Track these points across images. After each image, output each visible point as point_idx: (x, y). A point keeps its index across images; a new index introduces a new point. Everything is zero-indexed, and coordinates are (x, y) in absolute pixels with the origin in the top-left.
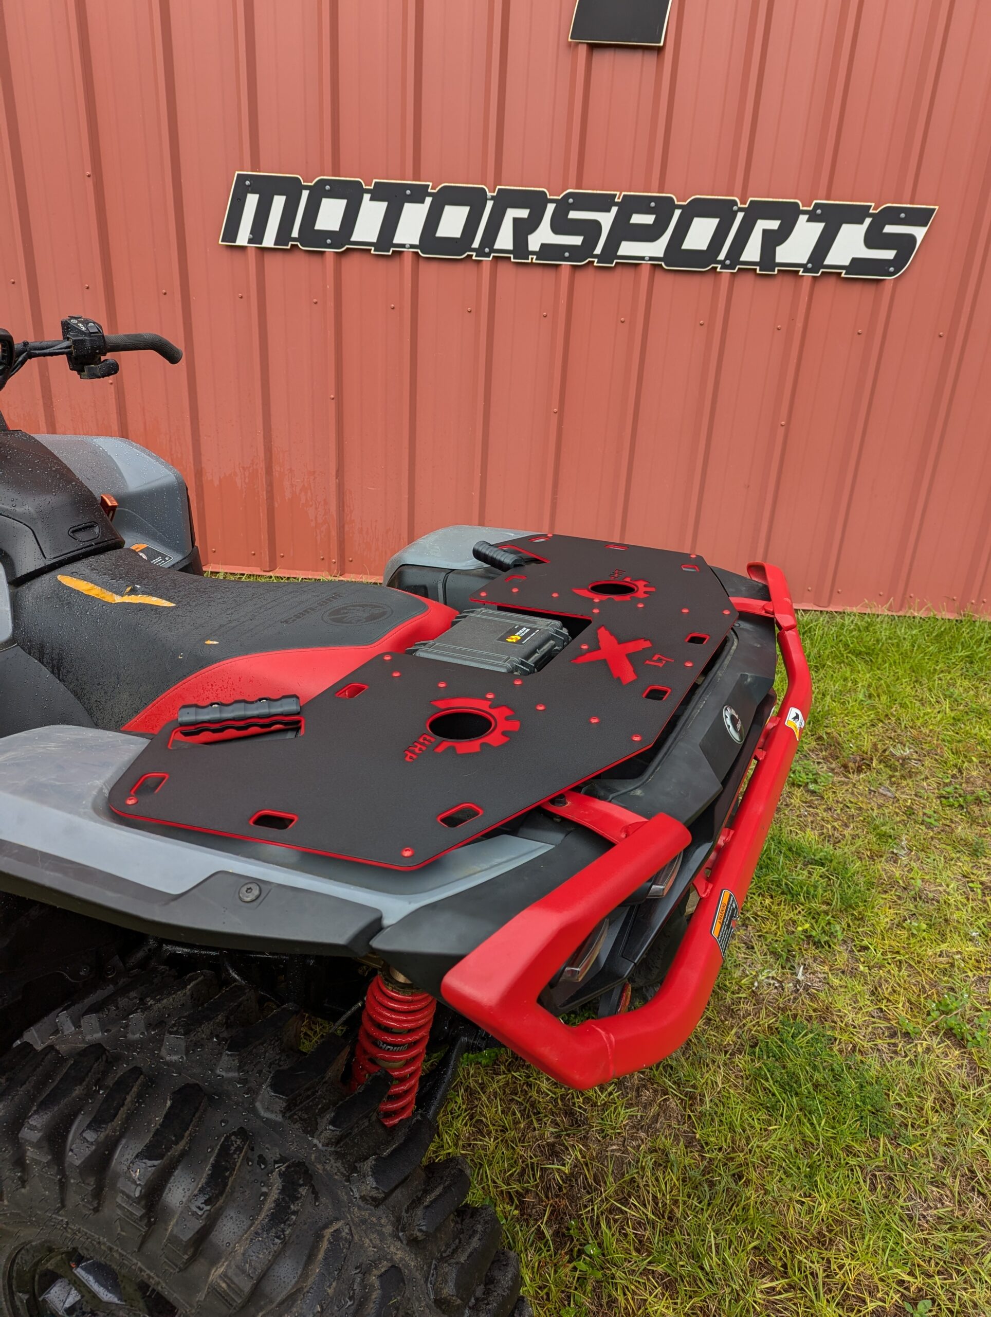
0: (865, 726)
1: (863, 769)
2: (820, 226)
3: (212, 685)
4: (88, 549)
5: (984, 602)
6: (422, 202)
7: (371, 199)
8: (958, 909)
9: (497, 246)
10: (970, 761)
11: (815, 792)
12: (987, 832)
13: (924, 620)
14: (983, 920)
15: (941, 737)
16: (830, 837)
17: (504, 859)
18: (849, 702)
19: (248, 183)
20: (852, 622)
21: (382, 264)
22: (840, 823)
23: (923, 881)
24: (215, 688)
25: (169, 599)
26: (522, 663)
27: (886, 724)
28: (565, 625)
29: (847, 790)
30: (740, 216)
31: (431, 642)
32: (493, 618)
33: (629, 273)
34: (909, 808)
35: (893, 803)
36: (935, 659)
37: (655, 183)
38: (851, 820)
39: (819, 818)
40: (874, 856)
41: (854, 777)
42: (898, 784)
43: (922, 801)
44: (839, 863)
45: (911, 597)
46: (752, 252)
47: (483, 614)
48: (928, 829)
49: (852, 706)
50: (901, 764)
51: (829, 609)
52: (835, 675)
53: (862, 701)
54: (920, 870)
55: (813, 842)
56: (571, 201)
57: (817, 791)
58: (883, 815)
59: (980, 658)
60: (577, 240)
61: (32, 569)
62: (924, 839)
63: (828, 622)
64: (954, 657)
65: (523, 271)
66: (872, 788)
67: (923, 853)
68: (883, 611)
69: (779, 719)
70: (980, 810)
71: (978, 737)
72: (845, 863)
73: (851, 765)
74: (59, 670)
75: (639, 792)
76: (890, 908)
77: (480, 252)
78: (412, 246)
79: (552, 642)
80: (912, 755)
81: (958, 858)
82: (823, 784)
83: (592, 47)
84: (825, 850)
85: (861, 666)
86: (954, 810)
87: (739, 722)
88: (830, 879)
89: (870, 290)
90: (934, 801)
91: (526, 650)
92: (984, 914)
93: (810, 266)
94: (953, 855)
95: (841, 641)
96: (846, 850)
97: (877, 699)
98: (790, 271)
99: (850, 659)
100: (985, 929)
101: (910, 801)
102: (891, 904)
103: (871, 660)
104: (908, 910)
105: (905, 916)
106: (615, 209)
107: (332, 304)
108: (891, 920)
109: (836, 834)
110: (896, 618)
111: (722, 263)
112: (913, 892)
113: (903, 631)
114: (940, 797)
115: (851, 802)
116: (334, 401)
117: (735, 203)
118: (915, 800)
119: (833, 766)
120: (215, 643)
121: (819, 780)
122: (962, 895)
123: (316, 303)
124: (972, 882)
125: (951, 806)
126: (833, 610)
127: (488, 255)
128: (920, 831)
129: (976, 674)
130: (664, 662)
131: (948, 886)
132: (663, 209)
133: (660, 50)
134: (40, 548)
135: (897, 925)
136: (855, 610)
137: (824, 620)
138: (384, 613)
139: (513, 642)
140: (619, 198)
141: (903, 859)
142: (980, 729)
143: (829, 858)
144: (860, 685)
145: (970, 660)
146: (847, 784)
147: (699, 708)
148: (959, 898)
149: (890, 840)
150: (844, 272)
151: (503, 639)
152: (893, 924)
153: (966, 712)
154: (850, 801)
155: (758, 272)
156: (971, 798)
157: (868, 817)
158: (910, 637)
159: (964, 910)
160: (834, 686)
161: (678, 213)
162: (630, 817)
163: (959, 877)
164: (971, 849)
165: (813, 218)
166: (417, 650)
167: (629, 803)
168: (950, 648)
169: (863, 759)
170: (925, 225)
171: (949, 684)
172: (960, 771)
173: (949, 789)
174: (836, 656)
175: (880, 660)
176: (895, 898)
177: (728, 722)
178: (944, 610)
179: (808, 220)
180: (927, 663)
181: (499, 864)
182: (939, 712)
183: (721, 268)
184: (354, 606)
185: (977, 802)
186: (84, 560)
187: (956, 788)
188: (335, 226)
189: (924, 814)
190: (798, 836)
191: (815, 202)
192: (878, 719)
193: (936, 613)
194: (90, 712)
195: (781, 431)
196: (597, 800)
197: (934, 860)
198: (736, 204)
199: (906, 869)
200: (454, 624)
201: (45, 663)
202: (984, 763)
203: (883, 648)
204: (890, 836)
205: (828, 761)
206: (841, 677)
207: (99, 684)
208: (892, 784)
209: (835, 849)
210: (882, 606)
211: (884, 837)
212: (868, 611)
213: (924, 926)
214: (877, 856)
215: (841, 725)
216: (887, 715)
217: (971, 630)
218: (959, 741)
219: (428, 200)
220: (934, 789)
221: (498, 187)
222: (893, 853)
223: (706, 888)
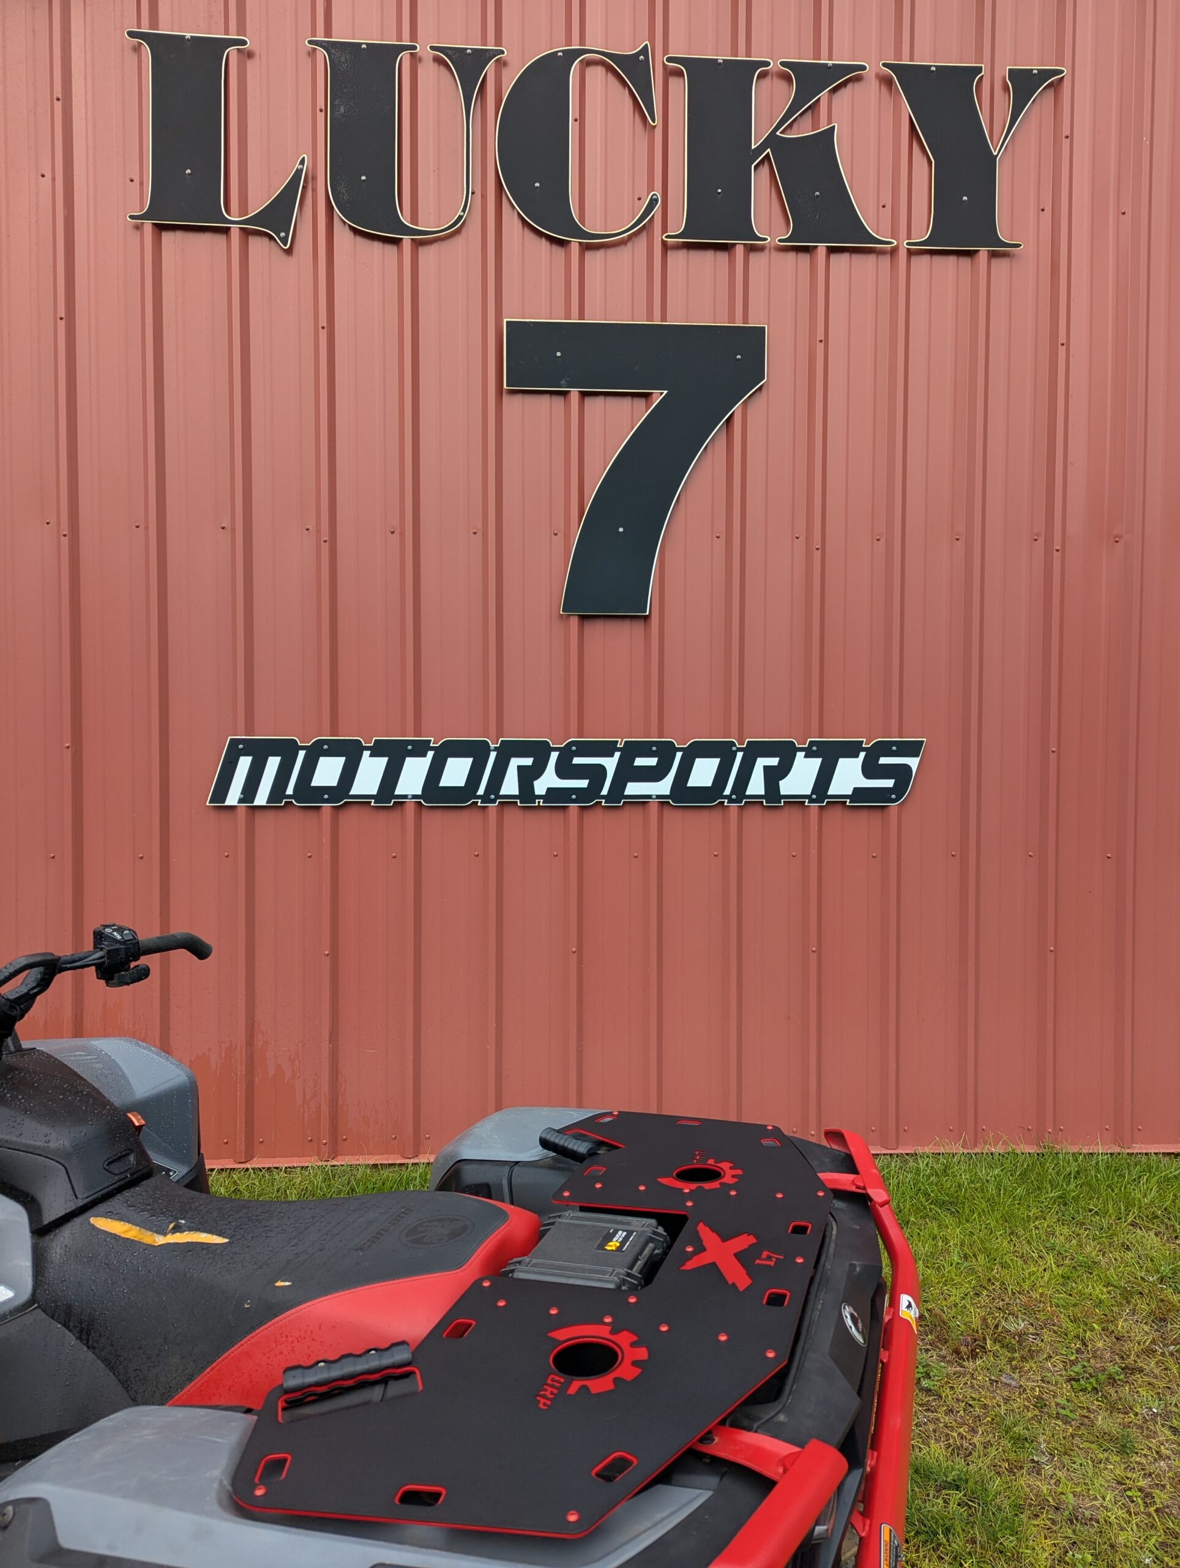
0: (969, 1296)
1: (977, 1353)
2: (818, 761)
3: (287, 1336)
4: (122, 1182)
5: (1061, 1130)
6: (424, 755)
7: (371, 756)
8: (1122, 1529)
9: (503, 792)
10: (1092, 1330)
11: (931, 1390)
12: (1130, 1420)
13: (1003, 1156)
14: (1153, 1540)
15: (1054, 1301)
16: (958, 1448)
17: (665, 1514)
18: (944, 1267)
19: (241, 746)
20: (927, 1164)
21: (382, 816)
22: (966, 1428)
23: (1074, 1496)
24: (290, 1339)
25: (220, 1234)
26: (629, 1275)
27: (991, 1292)
28: (660, 1223)
29: (966, 1383)
30: (740, 755)
31: (526, 1259)
32: (584, 1223)
33: (636, 813)
34: (1039, 1398)
35: (1020, 1393)
36: (1026, 1203)
37: (654, 727)
38: (978, 1424)
39: (941, 1425)
40: (1014, 1468)
41: (970, 1365)
42: (1021, 1368)
43: (1052, 1388)
44: (976, 1483)
45: (983, 1130)
46: (756, 786)
47: (572, 1218)
48: (1065, 1424)
49: (948, 1272)
50: (1018, 1342)
51: (899, 1151)
52: (922, 1233)
53: (958, 1263)
54: (1068, 1480)
55: (941, 1458)
56: (574, 748)
57: (932, 1388)
58: (1013, 1411)
59: (1073, 1198)
60: (583, 783)
61: (61, 1213)
62: (1064, 1438)
63: (901, 1168)
64: (1046, 1199)
65: (531, 816)
66: (993, 1378)
67: (1067, 1457)
68: (957, 1148)
69: (892, 1310)
70: (1116, 1392)
71: (1094, 1298)
72: (983, 1482)
73: (963, 1349)
74: (88, 1335)
75: (782, 1417)
76: (1046, 1538)
77: (485, 798)
78: (414, 797)
79: (651, 1245)
80: (1028, 1329)
81: (1107, 1459)
82: (937, 1378)
83: (582, 618)
84: (957, 1467)
85: (948, 1219)
86: (1088, 1396)
87: (859, 1321)
88: (970, 1507)
89: (876, 816)
90: (1065, 1385)
91: (629, 1259)
92: (1153, 1532)
93: (814, 796)
94: (1101, 1456)
95: (919, 1190)
96: (980, 1464)
97: (974, 1260)
98: (796, 801)
99: (934, 1212)
100: (1158, 1552)
101: (1037, 1389)
102: (1046, 1531)
103: (957, 1211)
104: (1066, 1537)
105: (1064, 1547)
106: (617, 755)
107: (328, 857)
108: (1051, 1555)
109: (966, 1444)
110: (973, 1155)
111: (728, 797)
112: (1067, 1513)
113: (984, 1172)
114: (1070, 1380)
115: (974, 1399)
116: (328, 958)
117: (733, 744)
118: (1043, 1387)
119: (943, 1352)
120: (287, 1284)
121: (932, 1374)
122: (1122, 1509)
123: (310, 857)
124: (1130, 1489)
125: (1084, 1390)
126: (903, 1152)
127: (494, 801)
128: (1057, 1428)
129: (1073, 1219)
130: (774, 1259)
131: (1104, 1498)
132: (665, 752)
133: (646, 618)
134: (73, 1187)
135: (1059, 1561)
136: (927, 1150)
137: (895, 1167)
138: (465, 1228)
139: (612, 1250)
140: (621, 744)
141: (1047, 1468)
142: (1093, 1288)
143: (964, 1477)
144: (951, 1244)
145: (1063, 1201)
146: (964, 1375)
147: (817, 1310)
148: (1120, 1513)
149: (1027, 1445)
150: (848, 800)
151: (601, 1247)
152: (1054, 1559)
153: (1074, 1267)
154: (971, 1397)
155: (765, 804)
156: (1103, 1377)
157: (996, 1416)
158: (993, 1179)
159: (1129, 1529)
160: (924, 1248)
161: (679, 755)
162: (783, 1448)
163: (1114, 1485)
164: (1118, 1446)
165: (809, 754)
166: (512, 1271)
167: (777, 1432)
168: (1039, 1188)
169: (975, 1340)
170: (918, 756)
171: (1048, 1234)
172: (1084, 1344)
173: (1077, 1368)
174: (918, 1208)
175: (967, 1211)
176: (1048, 1522)
177: (849, 1322)
178: (1022, 1143)
179: (806, 756)
180: (1019, 1209)
181: (662, 1520)
182: (1045, 1270)
183: (728, 803)
184: (430, 1221)
185: (1111, 1381)
186: (119, 1196)
187: (1084, 1367)
188: (333, 781)
189: (1057, 1404)
190: (923, 1452)
191: (809, 740)
192: (981, 1286)
193: (1014, 1146)
194: (125, 1384)
195: (813, 957)
196: (745, 1432)
197: (1081, 1465)
198: (735, 745)
199: (1053, 1481)
200: (542, 1234)
201: (71, 1327)
202: (1108, 1330)
203: (968, 1195)
204: (1026, 1439)
205: (937, 1347)
206: (930, 1236)
207: (140, 1348)
208: (1014, 1369)
209: (968, 1464)
210: (955, 1144)
211: (1019, 1441)
212: (942, 1150)
213: (1089, 1558)
214: (1016, 1467)
215: (941, 1297)
216: (989, 1280)
217: (1056, 1165)
218: (1075, 1305)
219: (431, 754)
220: (1061, 1370)
221: (501, 739)
222: (1033, 1461)
223: (864, 1525)
